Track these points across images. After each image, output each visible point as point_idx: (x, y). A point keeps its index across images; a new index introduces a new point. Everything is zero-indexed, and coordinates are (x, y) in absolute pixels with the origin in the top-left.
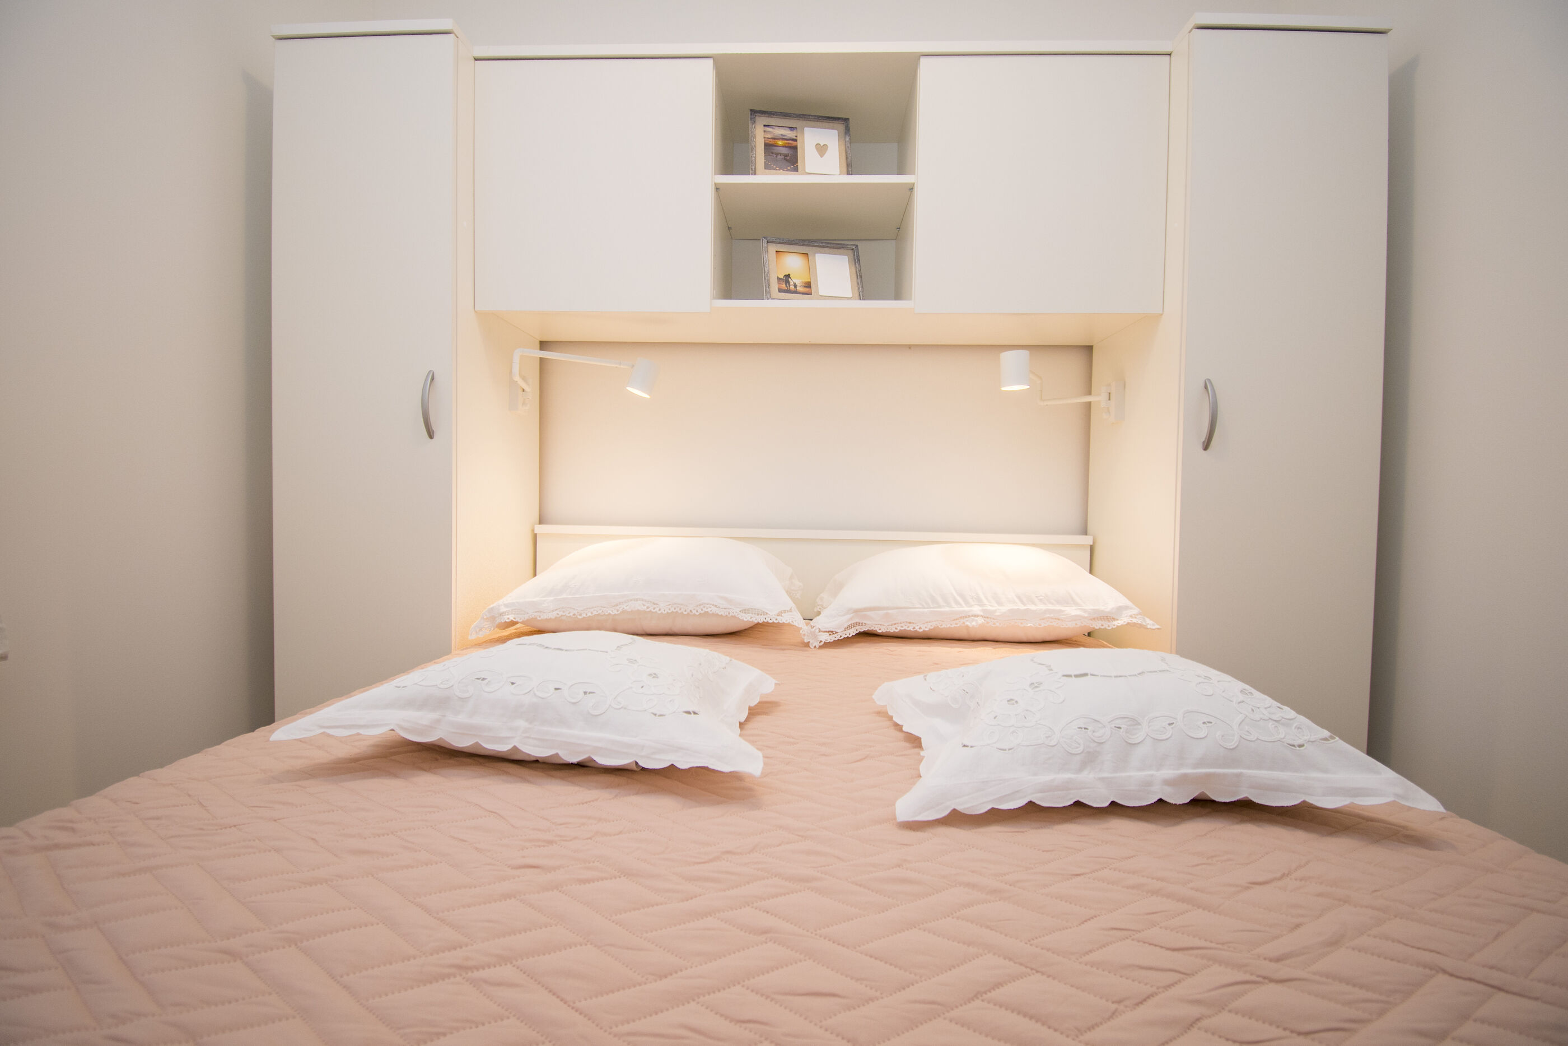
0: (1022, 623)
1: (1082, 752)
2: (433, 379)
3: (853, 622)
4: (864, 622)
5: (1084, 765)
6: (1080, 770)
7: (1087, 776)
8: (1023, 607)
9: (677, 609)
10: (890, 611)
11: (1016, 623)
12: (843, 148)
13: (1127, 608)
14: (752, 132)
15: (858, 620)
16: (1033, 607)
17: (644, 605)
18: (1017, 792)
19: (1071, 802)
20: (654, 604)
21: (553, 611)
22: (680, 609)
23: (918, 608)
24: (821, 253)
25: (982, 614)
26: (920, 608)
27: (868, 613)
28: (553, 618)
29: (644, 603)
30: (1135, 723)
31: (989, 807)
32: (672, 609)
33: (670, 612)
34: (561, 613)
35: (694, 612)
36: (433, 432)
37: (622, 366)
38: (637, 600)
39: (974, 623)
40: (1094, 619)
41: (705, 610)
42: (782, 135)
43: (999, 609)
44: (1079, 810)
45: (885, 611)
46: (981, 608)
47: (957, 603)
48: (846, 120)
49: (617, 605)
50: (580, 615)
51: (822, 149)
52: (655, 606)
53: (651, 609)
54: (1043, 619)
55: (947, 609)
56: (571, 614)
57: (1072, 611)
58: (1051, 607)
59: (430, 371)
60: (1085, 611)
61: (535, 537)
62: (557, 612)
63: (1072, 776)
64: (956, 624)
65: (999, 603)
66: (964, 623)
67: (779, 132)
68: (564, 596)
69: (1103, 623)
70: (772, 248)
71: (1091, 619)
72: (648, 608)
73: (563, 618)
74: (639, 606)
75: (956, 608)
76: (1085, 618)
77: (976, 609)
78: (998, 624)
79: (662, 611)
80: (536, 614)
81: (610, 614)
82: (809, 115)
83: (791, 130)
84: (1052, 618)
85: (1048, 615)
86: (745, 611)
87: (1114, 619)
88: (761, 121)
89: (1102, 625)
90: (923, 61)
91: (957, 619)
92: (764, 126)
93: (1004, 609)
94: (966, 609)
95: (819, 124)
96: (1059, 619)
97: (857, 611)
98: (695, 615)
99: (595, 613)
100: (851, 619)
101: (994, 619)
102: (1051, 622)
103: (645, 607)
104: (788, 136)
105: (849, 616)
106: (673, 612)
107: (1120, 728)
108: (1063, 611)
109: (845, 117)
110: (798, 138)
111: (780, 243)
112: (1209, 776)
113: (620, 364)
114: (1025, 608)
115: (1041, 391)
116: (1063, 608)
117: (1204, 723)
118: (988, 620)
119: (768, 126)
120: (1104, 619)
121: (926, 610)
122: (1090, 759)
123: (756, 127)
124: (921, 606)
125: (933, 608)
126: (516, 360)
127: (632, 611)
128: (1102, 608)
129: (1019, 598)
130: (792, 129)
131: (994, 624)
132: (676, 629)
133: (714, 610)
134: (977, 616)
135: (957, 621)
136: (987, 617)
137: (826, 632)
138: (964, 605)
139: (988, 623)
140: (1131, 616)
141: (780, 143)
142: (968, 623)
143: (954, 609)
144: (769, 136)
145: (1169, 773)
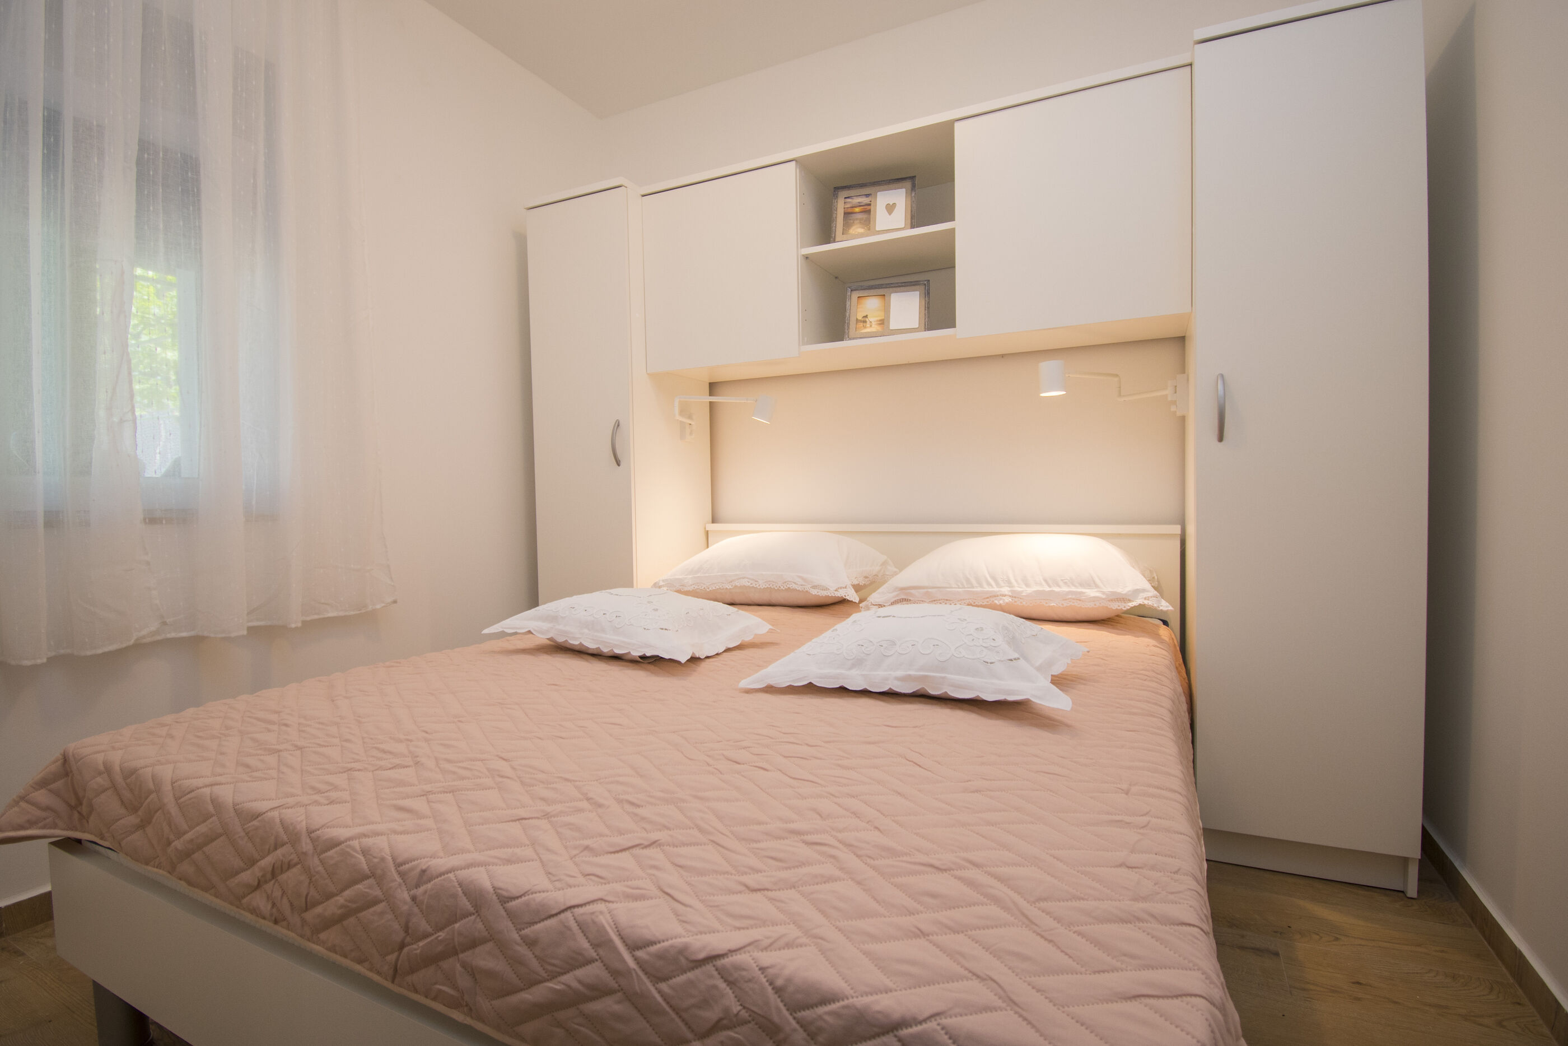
0: (1046, 603)
1: (854, 659)
2: (618, 425)
3: (899, 598)
4: (909, 598)
5: (853, 666)
6: (850, 669)
7: (854, 672)
8: (1048, 589)
9: (771, 585)
10: (930, 590)
11: (1041, 602)
12: (909, 203)
13: (1144, 591)
14: (834, 206)
15: (903, 597)
16: (1056, 589)
17: (749, 582)
18: (806, 677)
19: (838, 686)
20: (756, 581)
21: (691, 585)
22: (773, 585)
23: (954, 588)
24: (896, 292)
25: (1010, 594)
26: (956, 588)
27: (913, 591)
28: (691, 590)
29: (749, 580)
30: (893, 643)
31: (788, 684)
32: (768, 585)
33: (765, 587)
34: (696, 587)
35: (782, 587)
36: (620, 461)
37: (749, 402)
38: (744, 578)
39: (1001, 602)
40: (1112, 600)
41: (788, 586)
42: (859, 203)
43: (1026, 591)
44: (842, 691)
45: (926, 590)
46: (1009, 589)
47: (989, 584)
48: (912, 178)
49: (731, 582)
50: (708, 588)
51: (890, 208)
52: (756, 583)
53: (754, 585)
54: (1066, 600)
55: (979, 589)
56: (703, 588)
57: (1092, 593)
58: (1073, 589)
59: (617, 420)
60: (1103, 593)
61: (707, 533)
62: (693, 586)
63: (843, 671)
64: (988, 602)
65: (1027, 585)
66: (993, 601)
67: (856, 201)
68: (699, 575)
69: (1120, 604)
70: (855, 295)
71: (1109, 601)
72: (751, 584)
73: (698, 590)
74: (745, 583)
75: (987, 589)
76: (1103, 599)
77: (1005, 590)
78: (1024, 603)
79: (761, 586)
80: (681, 587)
81: (727, 588)
82: (882, 181)
83: (867, 197)
84: (1074, 599)
85: (1070, 596)
86: (814, 587)
87: (1130, 601)
88: (843, 194)
89: (1119, 606)
90: (957, 125)
91: (987, 598)
92: (845, 198)
93: (1029, 590)
94: (996, 589)
95: (891, 186)
96: (1080, 600)
97: (902, 589)
98: (782, 590)
99: (717, 587)
100: (897, 595)
101: (1021, 599)
102: (1073, 603)
103: (749, 584)
104: (864, 202)
105: (895, 593)
106: (768, 587)
107: (882, 646)
108: (1084, 593)
109: (912, 175)
110: (872, 203)
111: (862, 290)
112: (926, 677)
113: (747, 400)
114: (1051, 589)
115: (1120, 387)
116: (1083, 590)
117: (934, 645)
118: (1016, 600)
119: (848, 197)
120: (1120, 600)
121: (960, 590)
122: (858, 663)
123: (838, 201)
124: (957, 587)
125: (968, 588)
126: (677, 404)
127: (741, 586)
128: (1119, 590)
129: (1046, 581)
130: (867, 195)
131: (1021, 603)
132: (774, 601)
133: (794, 586)
134: (1005, 596)
135: (988, 600)
136: (1015, 597)
137: (876, 605)
138: (995, 586)
139: (1015, 602)
140: (1145, 599)
141: (857, 210)
142: (996, 602)
143: (985, 589)
144: (848, 206)
145: (900, 673)
